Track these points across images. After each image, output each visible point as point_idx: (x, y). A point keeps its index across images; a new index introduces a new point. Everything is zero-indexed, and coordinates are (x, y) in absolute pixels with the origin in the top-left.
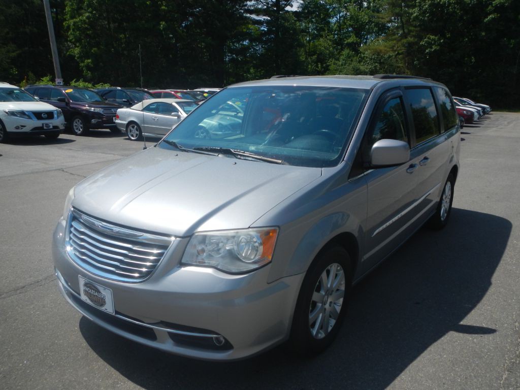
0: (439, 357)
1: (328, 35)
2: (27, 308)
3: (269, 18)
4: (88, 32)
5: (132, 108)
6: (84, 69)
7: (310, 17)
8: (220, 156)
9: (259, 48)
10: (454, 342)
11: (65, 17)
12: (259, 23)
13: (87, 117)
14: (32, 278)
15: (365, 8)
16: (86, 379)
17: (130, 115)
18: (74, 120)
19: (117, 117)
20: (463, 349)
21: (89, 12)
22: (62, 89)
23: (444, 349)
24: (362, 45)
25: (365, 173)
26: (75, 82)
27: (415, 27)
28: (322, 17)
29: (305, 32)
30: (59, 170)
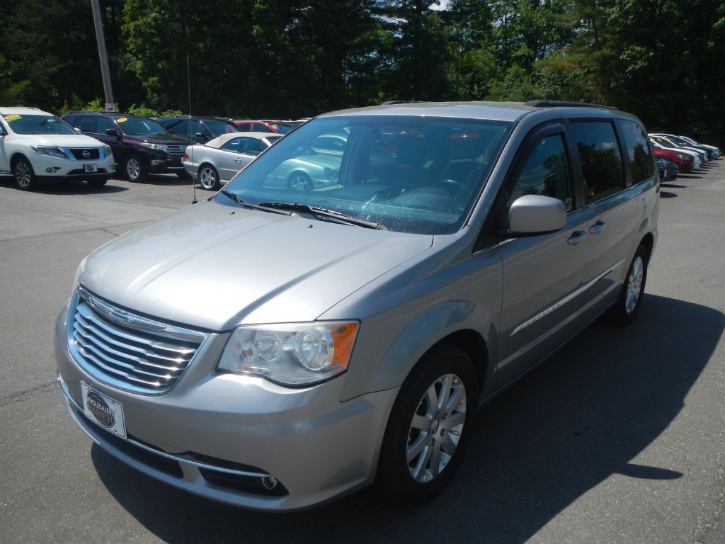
0: (599, 515)
1: (489, 45)
2: (25, 422)
3: (405, 21)
4: (155, 40)
5: (206, 144)
6: (148, 89)
7: (464, 20)
8: (293, 214)
9: (392, 63)
10: (624, 494)
11: (123, 18)
12: (393, 27)
13: (144, 157)
14: (37, 381)
15: (543, 6)
16: (88, 528)
17: (203, 154)
18: (128, 161)
19: (186, 157)
20: (635, 505)
21: (157, 12)
22: (113, 118)
23: (607, 504)
24: (536, 60)
25: (500, 244)
26: (134, 108)
27: (613, 33)
28: (480, 19)
29: (457, 40)
30: (100, 229)
